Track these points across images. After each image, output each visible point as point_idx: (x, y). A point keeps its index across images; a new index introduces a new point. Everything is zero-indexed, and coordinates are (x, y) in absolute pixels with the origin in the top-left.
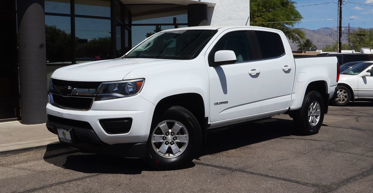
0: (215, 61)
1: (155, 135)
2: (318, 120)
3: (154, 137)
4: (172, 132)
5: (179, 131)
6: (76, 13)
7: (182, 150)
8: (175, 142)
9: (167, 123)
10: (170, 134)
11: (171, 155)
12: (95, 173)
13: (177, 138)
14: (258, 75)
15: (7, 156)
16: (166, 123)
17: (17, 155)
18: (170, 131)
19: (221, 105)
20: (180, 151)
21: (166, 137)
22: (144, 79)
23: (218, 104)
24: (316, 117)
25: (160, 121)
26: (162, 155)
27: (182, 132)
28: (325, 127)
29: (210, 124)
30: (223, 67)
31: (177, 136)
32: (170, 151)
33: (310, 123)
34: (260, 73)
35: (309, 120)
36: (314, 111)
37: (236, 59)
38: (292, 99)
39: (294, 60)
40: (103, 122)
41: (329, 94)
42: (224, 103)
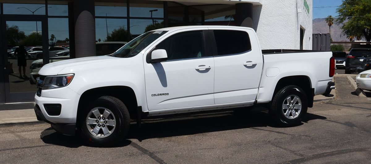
0: (152, 59)
1: (89, 118)
2: (298, 114)
3: (89, 119)
4: (103, 117)
7: (111, 132)
8: (105, 125)
10: (101, 118)
11: (103, 135)
12: (49, 144)
13: (107, 122)
14: (207, 70)
15: (24, 126)
16: (97, 109)
17: (32, 126)
18: (102, 116)
19: (160, 96)
20: (109, 133)
21: (98, 121)
22: (74, 74)
23: (156, 96)
24: (296, 110)
25: (93, 107)
27: (110, 117)
29: (148, 112)
31: (107, 120)
32: (101, 132)
33: (286, 116)
34: (210, 68)
35: (285, 113)
36: (293, 104)
37: (167, 57)
38: (259, 92)
39: (263, 56)
40: (46, 105)
41: (314, 89)
42: (163, 94)
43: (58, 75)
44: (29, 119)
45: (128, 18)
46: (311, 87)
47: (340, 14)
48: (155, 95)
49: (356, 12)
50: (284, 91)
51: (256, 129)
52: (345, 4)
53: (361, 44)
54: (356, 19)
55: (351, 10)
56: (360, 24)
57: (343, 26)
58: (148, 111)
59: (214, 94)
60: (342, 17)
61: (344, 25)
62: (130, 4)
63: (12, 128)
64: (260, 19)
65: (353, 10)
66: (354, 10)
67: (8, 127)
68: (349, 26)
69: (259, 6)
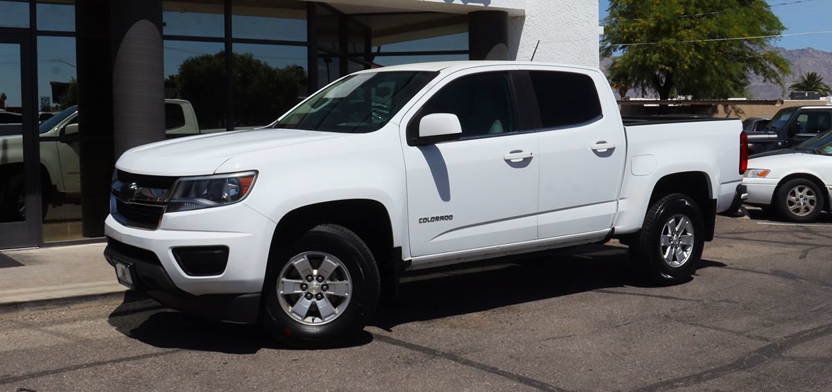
0: (420, 136)
1: (284, 279)
2: (687, 255)
3: (283, 283)
4: (318, 276)
6: (234, 36)
7: (339, 311)
8: (324, 295)
9: (310, 257)
10: (315, 278)
11: (317, 320)
12: (173, 347)
13: (330, 286)
14: (527, 161)
15: (46, 309)
16: (305, 256)
17: (66, 308)
18: (315, 272)
19: (436, 223)
20: (334, 313)
21: (306, 285)
22: (257, 172)
23: (429, 221)
24: (684, 248)
25: (295, 252)
26: (299, 319)
27: (338, 275)
29: (411, 260)
30: (440, 146)
31: (328, 282)
33: (666, 261)
34: (532, 158)
35: (664, 254)
36: (678, 235)
37: (461, 132)
38: (619, 210)
39: (625, 129)
40: (179, 252)
41: (716, 200)
42: (442, 218)
43: (214, 174)
45: (228, 40)
46: (710, 197)
47: (605, 38)
48: (426, 220)
49: (640, 33)
50: (661, 209)
51: (605, 292)
52: (615, 16)
53: (645, 105)
54: (641, 50)
55: (628, 28)
56: (651, 60)
57: (613, 65)
58: (410, 258)
59: (536, 212)
60: (609, 44)
61: (615, 63)
62: (234, 8)
63: (20, 316)
64: (520, 49)
65: (634, 28)
66: (636, 30)
68: (626, 65)
69: (519, 19)
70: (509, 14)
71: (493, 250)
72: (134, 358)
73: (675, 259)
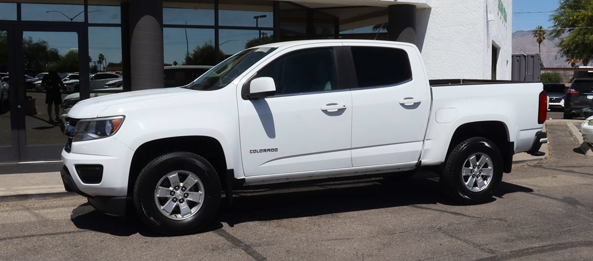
0: (251, 93)
1: (161, 187)
2: (487, 183)
3: (160, 189)
4: (183, 187)
5: (193, 187)
7: (194, 210)
8: (185, 200)
9: (179, 174)
10: (181, 188)
13: (189, 195)
14: (341, 111)
16: (177, 173)
17: (59, 199)
18: (182, 184)
19: (264, 153)
20: (190, 213)
21: (174, 192)
22: (124, 117)
23: (258, 152)
24: (485, 178)
26: (167, 215)
27: (195, 187)
28: (523, 194)
29: (244, 179)
30: (268, 100)
31: (189, 192)
32: (177, 210)
33: (468, 187)
34: (345, 108)
35: (466, 182)
36: (479, 168)
37: (275, 90)
38: (425, 148)
39: (431, 89)
40: (78, 167)
41: (513, 142)
42: (269, 150)
43: (97, 118)
44: (54, 188)
46: (508, 140)
47: (556, 24)
48: (255, 151)
49: (582, 20)
50: (465, 146)
51: (419, 207)
52: (564, 8)
53: (589, 71)
54: (582, 32)
55: (573, 17)
56: (588, 39)
57: (561, 43)
58: (244, 177)
59: (352, 150)
60: (559, 28)
61: (563, 41)
62: (220, 6)
63: (28, 203)
64: (428, 31)
65: (577, 17)
66: (579, 18)
67: (20, 200)
68: (570, 43)
69: (427, 10)
70: (417, 7)
71: (313, 173)
72: (50, 234)
73: (475, 185)
